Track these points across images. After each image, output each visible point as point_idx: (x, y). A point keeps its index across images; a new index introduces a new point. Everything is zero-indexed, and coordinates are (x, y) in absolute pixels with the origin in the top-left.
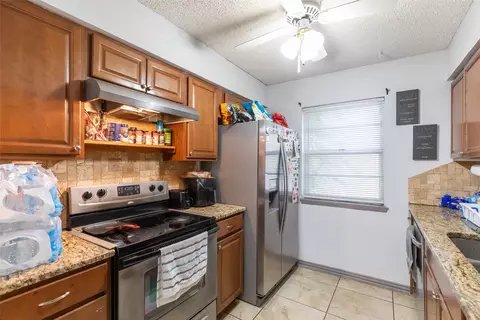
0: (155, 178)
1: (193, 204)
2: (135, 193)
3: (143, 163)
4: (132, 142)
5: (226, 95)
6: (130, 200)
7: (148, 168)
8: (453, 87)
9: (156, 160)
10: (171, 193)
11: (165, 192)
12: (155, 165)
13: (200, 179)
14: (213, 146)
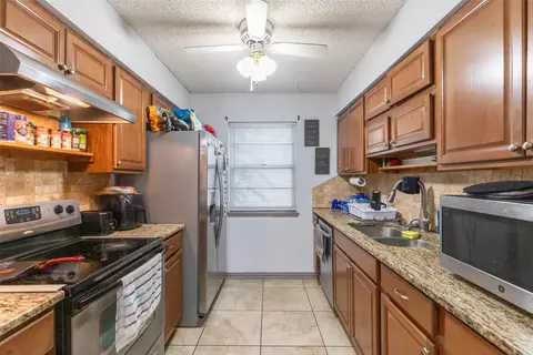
0: (57, 196)
1: (118, 228)
2: (33, 218)
3: (40, 174)
4: (31, 143)
5: (153, 96)
6: (27, 229)
7: (46, 182)
8: (339, 121)
9: (58, 170)
10: (83, 215)
11: (76, 215)
12: (56, 178)
13: (125, 196)
14: (141, 156)
